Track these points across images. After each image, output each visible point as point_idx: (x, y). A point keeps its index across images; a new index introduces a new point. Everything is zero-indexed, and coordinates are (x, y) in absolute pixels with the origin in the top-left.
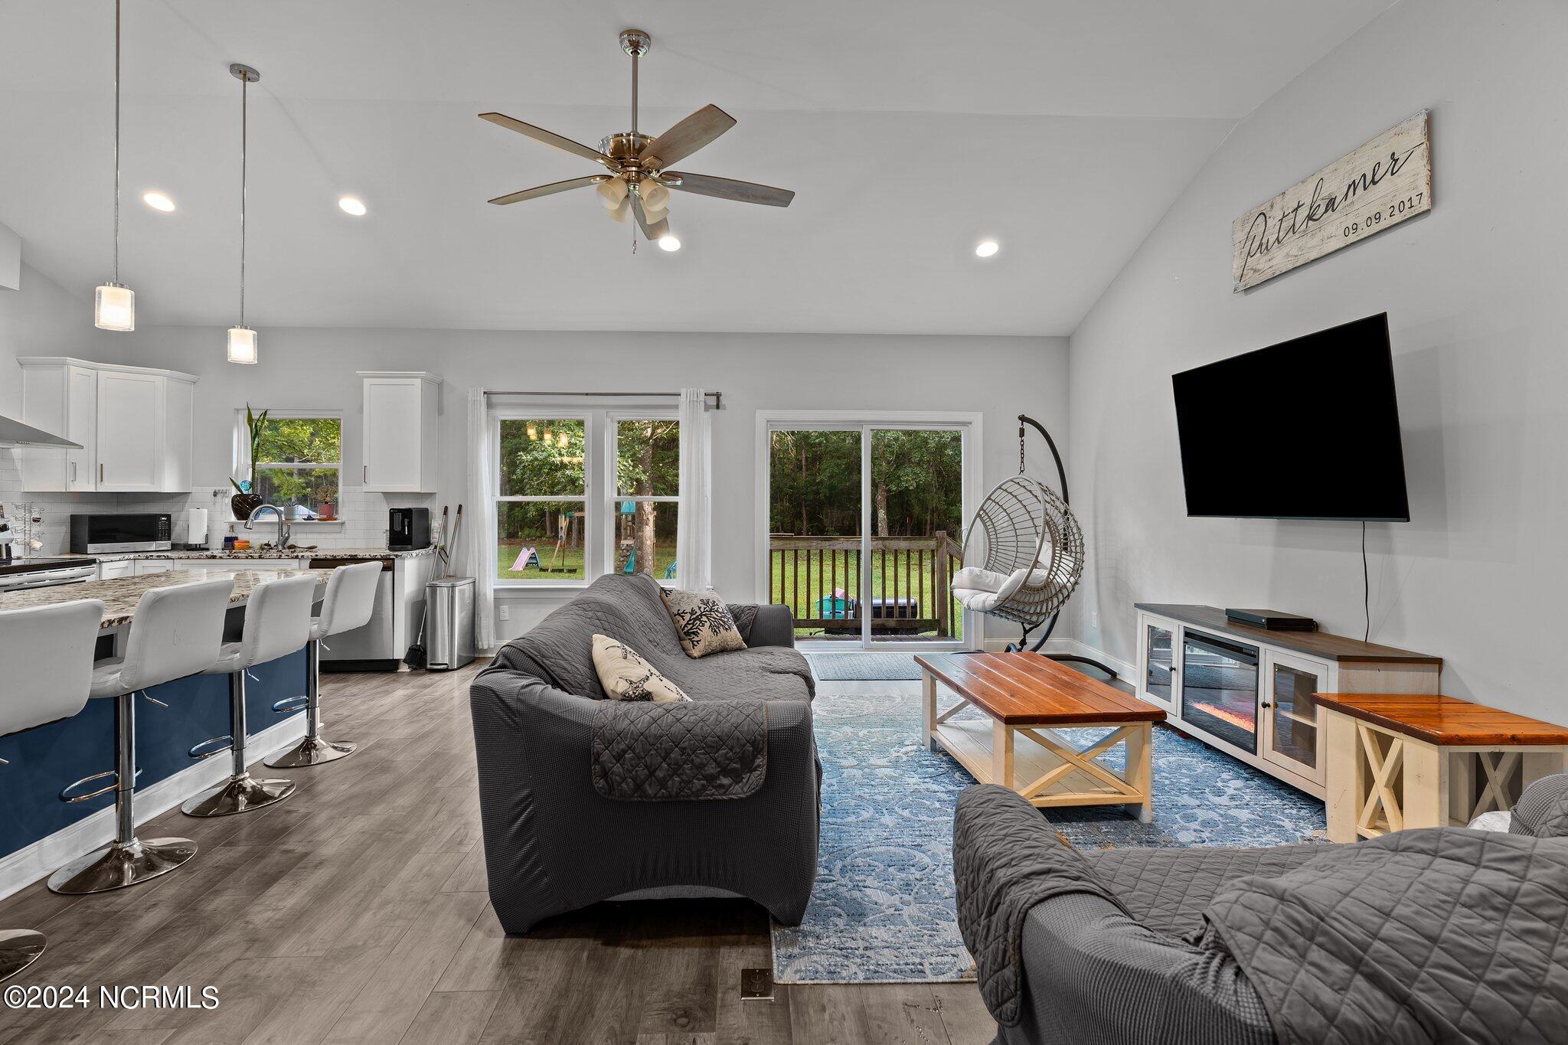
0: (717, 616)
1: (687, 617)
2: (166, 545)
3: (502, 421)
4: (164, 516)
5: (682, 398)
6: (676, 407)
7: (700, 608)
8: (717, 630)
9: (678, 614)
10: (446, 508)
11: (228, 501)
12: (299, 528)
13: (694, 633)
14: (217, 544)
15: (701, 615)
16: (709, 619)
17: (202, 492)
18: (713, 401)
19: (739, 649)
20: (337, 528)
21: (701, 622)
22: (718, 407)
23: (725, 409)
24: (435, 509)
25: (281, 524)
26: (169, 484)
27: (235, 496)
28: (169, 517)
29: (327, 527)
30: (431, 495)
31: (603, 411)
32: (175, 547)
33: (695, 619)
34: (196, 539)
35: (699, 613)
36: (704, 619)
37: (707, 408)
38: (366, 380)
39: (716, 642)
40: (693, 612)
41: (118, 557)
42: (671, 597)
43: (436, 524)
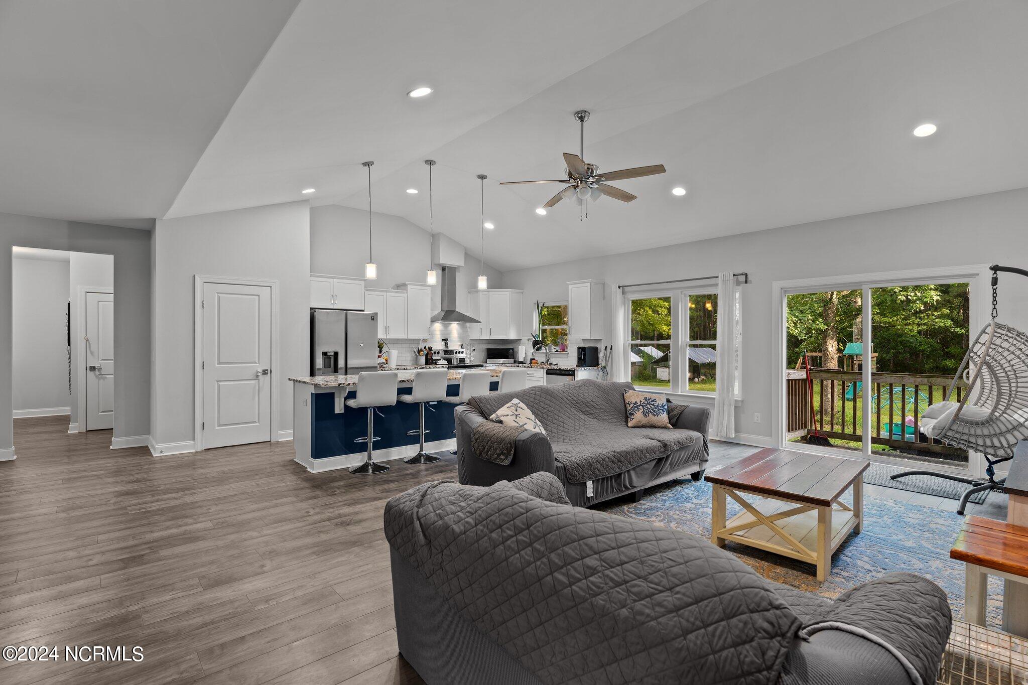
0: (651, 407)
1: (632, 405)
2: (512, 361)
3: (633, 301)
4: (511, 349)
5: (720, 279)
6: (717, 285)
7: (641, 401)
8: (647, 415)
9: (628, 403)
10: (606, 347)
11: (532, 343)
12: (553, 355)
13: (632, 414)
14: (528, 361)
15: (639, 405)
16: (643, 408)
17: (524, 339)
18: (742, 278)
19: (665, 428)
20: (566, 356)
21: (638, 409)
22: (746, 282)
23: (751, 283)
24: (601, 347)
25: (546, 353)
26: (512, 336)
27: (534, 341)
28: (513, 349)
29: (563, 355)
30: (599, 340)
31: (679, 291)
32: (515, 362)
33: (635, 407)
34: (521, 359)
35: (639, 404)
36: (641, 407)
37: (738, 283)
38: (570, 287)
39: (645, 421)
40: (636, 403)
41: (492, 365)
42: (627, 394)
43: (601, 355)
